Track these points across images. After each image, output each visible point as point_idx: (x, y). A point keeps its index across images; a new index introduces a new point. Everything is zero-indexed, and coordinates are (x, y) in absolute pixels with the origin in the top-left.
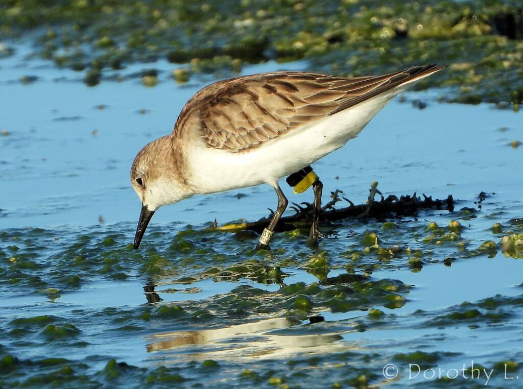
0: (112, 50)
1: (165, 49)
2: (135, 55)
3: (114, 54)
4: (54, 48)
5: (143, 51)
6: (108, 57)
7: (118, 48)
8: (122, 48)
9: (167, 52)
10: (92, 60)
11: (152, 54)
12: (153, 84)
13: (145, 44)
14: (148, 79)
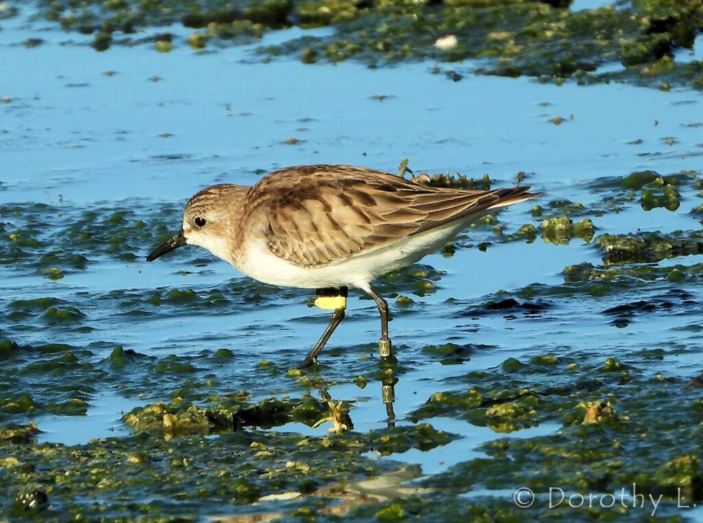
0: (123, 11)
1: (182, 11)
2: (148, 18)
3: (125, 16)
4: (61, 9)
5: (156, 14)
6: (118, 20)
7: (130, 9)
8: (134, 10)
9: (183, 15)
10: (102, 23)
11: (168, 17)
12: (167, 50)
13: (160, 6)
14: (161, 44)
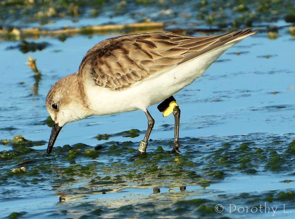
0: (246, 13)
1: (284, 12)
2: (263, 17)
3: (248, 16)
4: (206, 13)
5: (268, 14)
6: (243, 19)
7: (250, 12)
8: (253, 13)
9: (285, 15)
10: (233, 21)
11: (275, 17)
12: (275, 38)
13: (270, 9)
14: (271, 34)
